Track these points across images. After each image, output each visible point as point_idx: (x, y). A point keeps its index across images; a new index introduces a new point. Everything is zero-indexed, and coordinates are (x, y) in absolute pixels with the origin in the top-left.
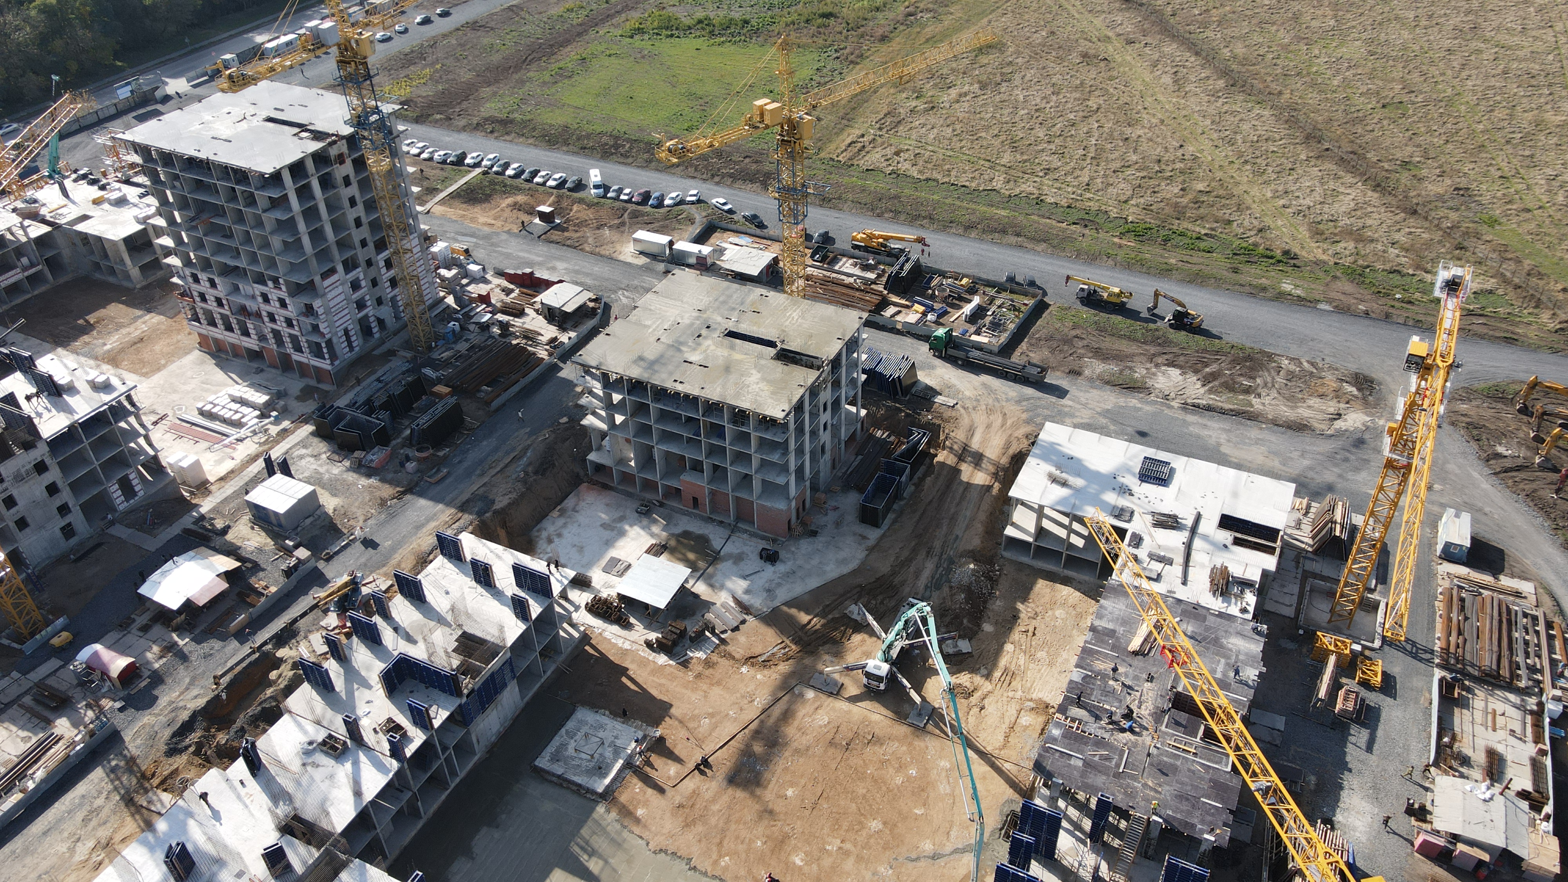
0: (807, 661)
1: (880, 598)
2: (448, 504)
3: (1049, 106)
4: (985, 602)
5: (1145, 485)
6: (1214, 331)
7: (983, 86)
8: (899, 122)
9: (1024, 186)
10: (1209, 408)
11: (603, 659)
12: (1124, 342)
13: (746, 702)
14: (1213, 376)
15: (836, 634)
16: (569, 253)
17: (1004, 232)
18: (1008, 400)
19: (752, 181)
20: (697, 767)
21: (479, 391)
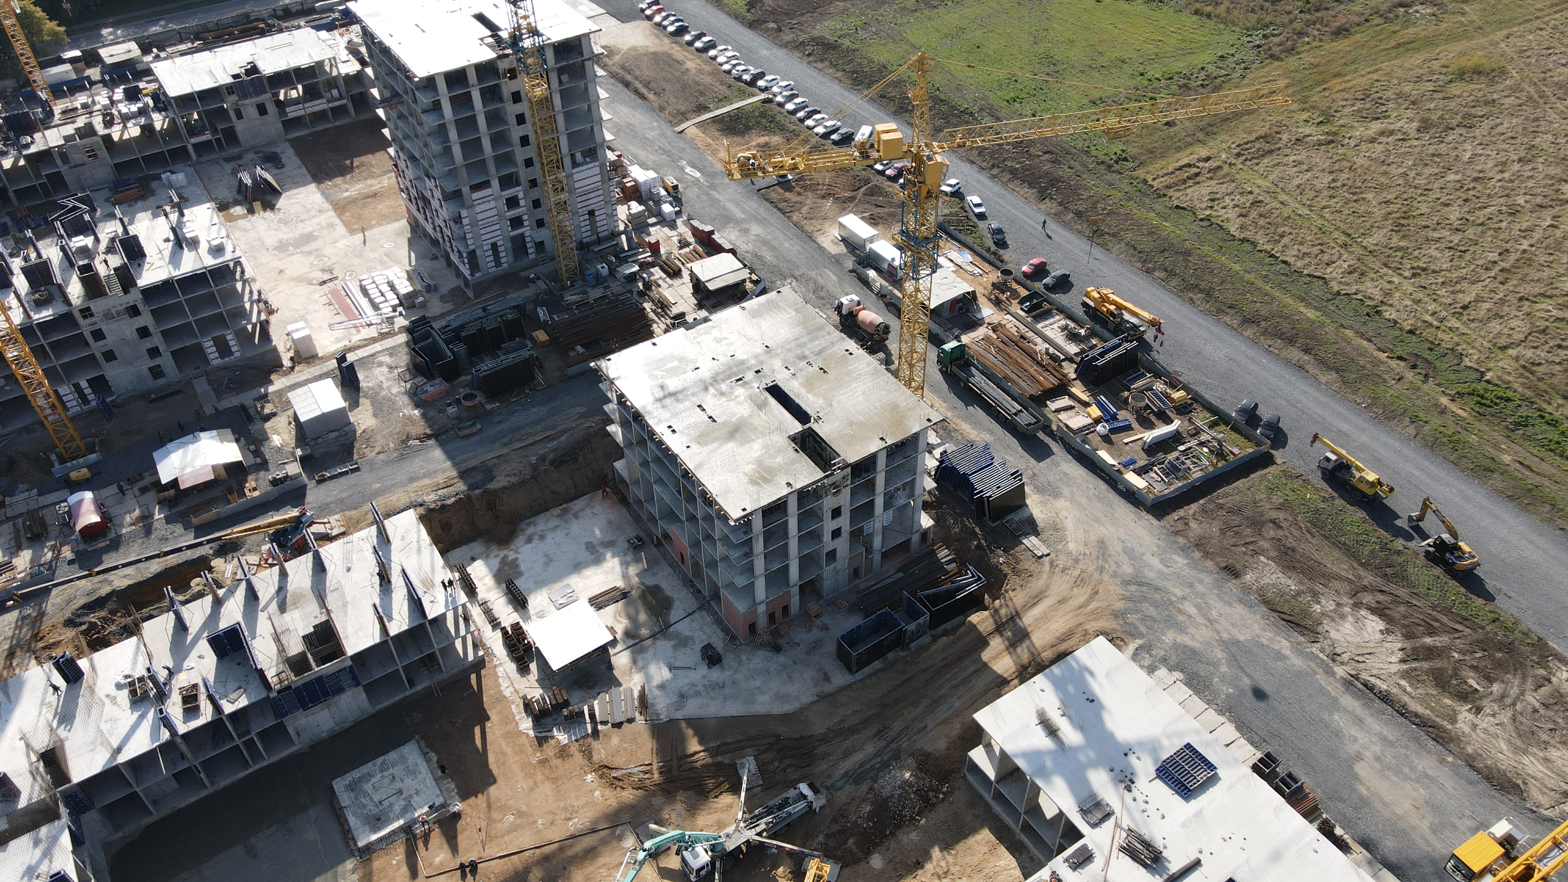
0: (657, 801)
1: (787, 762)
2: (455, 465)
3: (1499, 177)
4: (898, 827)
5: (1158, 783)
6: (1490, 584)
7: (1425, 126)
8: (1271, 152)
9: (1369, 284)
10: (1385, 698)
11: (478, 696)
12: (1337, 553)
13: (563, 816)
14: (1430, 653)
15: (710, 783)
16: (774, 216)
17: (1291, 341)
18: (1115, 575)
19: (1031, 185)
20: (462, 867)
21: (573, 349)
